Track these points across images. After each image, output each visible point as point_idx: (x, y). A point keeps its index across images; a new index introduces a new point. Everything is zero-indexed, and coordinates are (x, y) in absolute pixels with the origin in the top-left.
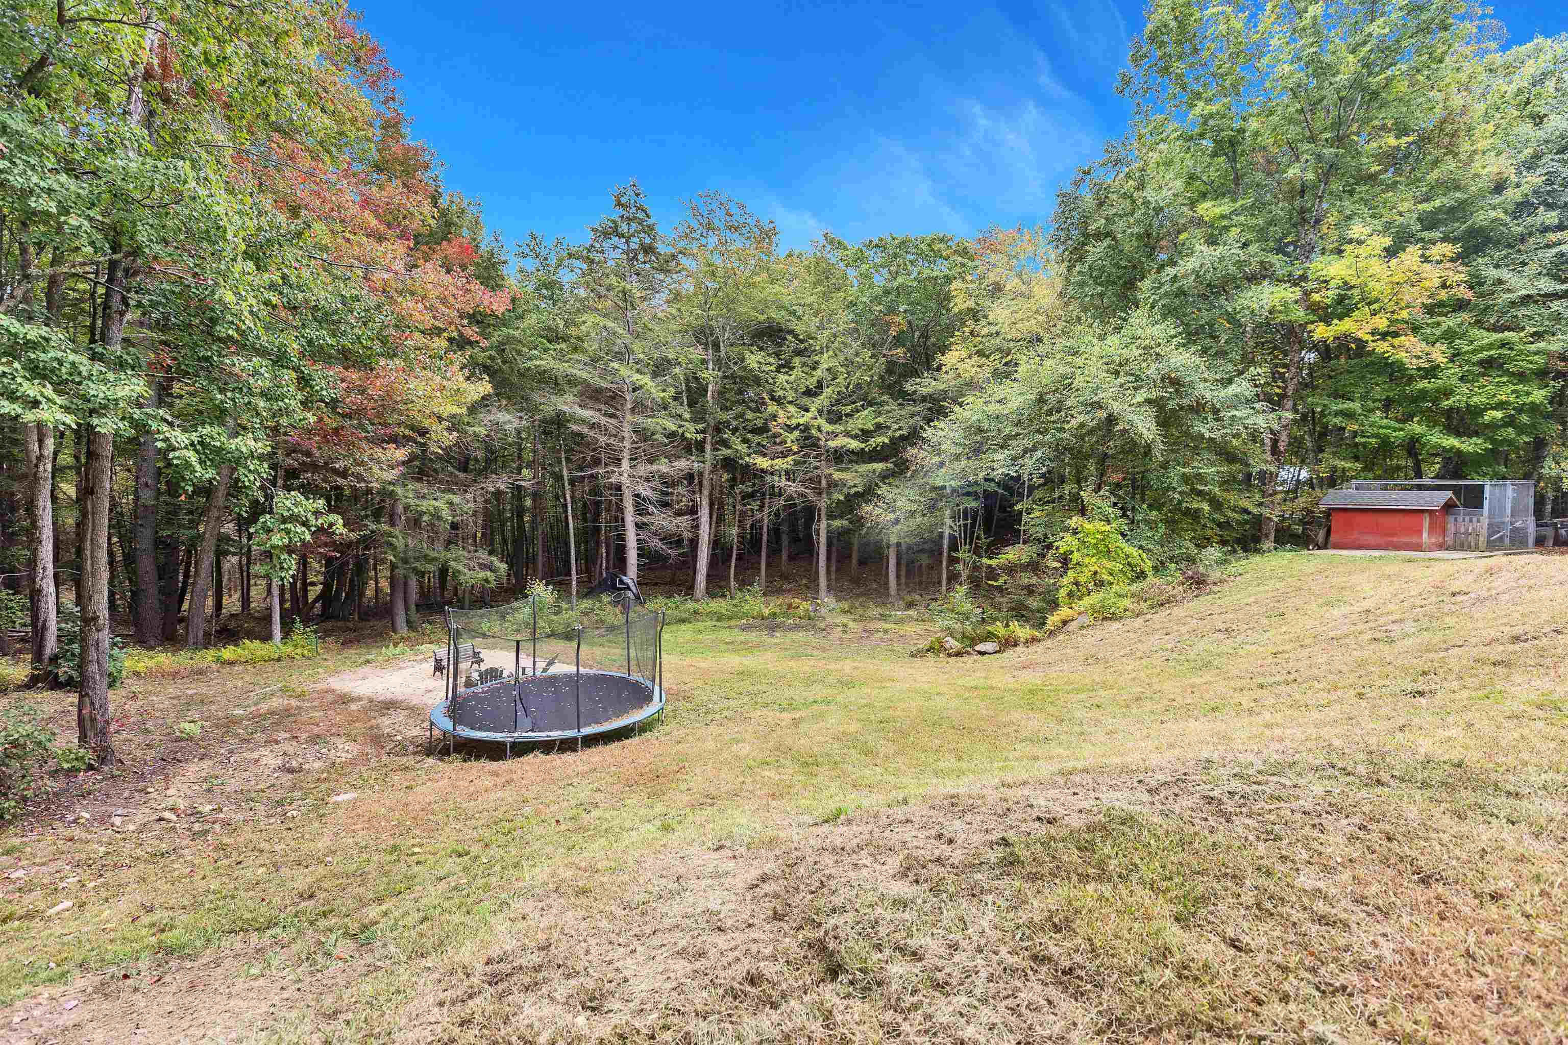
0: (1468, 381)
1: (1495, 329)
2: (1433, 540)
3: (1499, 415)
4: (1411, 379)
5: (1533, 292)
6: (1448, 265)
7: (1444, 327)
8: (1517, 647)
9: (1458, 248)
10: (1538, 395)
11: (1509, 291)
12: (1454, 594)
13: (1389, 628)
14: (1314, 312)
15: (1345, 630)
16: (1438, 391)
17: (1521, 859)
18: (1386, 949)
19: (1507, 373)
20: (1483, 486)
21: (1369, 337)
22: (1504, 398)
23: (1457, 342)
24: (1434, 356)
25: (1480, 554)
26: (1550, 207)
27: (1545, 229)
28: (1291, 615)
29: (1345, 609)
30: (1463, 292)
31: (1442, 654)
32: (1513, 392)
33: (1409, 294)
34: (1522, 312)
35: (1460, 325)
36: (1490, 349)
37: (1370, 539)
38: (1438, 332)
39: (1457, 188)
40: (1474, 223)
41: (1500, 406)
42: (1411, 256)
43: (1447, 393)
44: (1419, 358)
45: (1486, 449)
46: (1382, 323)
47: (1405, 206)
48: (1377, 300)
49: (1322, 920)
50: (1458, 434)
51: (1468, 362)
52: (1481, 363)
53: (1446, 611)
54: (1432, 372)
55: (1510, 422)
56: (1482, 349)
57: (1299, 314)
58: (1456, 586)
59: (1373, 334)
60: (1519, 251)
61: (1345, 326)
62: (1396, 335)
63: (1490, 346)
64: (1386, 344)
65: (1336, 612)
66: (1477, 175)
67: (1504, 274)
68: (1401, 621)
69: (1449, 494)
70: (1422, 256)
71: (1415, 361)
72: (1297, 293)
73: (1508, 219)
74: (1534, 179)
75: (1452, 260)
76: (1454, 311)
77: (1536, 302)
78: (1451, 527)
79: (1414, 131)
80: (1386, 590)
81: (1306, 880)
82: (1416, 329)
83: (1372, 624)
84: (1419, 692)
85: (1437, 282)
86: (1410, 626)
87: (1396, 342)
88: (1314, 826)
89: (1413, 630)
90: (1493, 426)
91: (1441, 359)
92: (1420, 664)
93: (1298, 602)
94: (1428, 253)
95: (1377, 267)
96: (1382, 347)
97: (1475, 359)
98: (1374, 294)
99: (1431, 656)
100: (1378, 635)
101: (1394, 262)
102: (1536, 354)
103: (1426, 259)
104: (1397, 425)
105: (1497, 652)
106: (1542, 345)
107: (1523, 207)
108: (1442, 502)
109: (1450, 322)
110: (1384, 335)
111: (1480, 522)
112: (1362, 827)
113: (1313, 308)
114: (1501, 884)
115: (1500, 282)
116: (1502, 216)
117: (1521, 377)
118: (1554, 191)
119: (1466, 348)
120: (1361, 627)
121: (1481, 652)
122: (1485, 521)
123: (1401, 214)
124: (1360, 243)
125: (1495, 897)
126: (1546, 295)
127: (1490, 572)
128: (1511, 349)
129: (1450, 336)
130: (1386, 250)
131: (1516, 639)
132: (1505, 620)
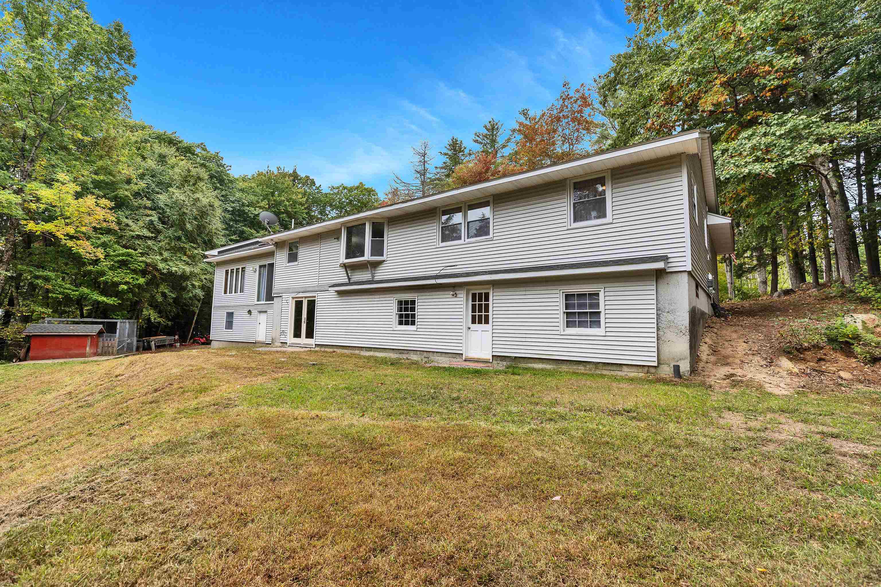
0: (112, 270)
1: (125, 247)
2: (92, 351)
3: (125, 287)
4: (84, 264)
5: (141, 234)
6: (108, 211)
7: (102, 240)
8: (158, 394)
9: (113, 204)
10: (142, 281)
11: (131, 231)
12: (116, 376)
13: (86, 399)
14: (27, 214)
15: (57, 406)
16: (97, 272)
17: (210, 461)
18: (192, 506)
19: (129, 268)
20: (117, 322)
21: (62, 237)
22: (128, 280)
23: (108, 249)
24: (98, 254)
25: (114, 357)
26: (148, 199)
27: (146, 208)
28: (14, 405)
29: (54, 394)
30: (114, 226)
31: (125, 405)
32: (132, 278)
33: (87, 219)
34: (137, 242)
35: (110, 241)
36: (122, 256)
37: (58, 353)
38: (99, 242)
39: (110, 174)
40: (118, 194)
41: (126, 283)
42: (90, 201)
43: (102, 274)
44: (90, 254)
45: (118, 303)
46: (71, 230)
47: (86, 173)
48: (69, 218)
49: (164, 512)
50: (106, 295)
51: (112, 260)
52: (119, 261)
53: (115, 384)
54: (96, 262)
55: (130, 290)
56: (119, 255)
57: (19, 213)
58: (117, 372)
59: (65, 235)
60: (135, 214)
61: (49, 227)
62: (78, 239)
63: (123, 255)
64: (72, 243)
65: (49, 397)
66: (119, 172)
67: (130, 222)
68: (92, 394)
69: (101, 326)
70: (96, 202)
71: (88, 255)
72: (18, 199)
73: (132, 198)
74: (142, 184)
75: (110, 209)
76: (106, 234)
77: (142, 239)
78: (101, 344)
79: (91, 136)
80: (78, 379)
81: (148, 502)
82: (88, 238)
83: (75, 399)
84: (121, 424)
85: (102, 218)
86: (98, 396)
87: (78, 242)
88: (136, 483)
89: (100, 398)
90: (123, 292)
91: (102, 256)
92: (116, 411)
93: (20, 396)
94: (98, 202)
95: (70, 199)
96: (70, 243)
97: (116, 259)
98: (68, 214)
99: (121, 406)
100: (80, 404)
101: (80, 200)
102: (141, 262)
103: (97, 205)
104: (75, 289)
105: (150, 398)
106: (144, 258)
107: (137, 195)
108: (98, 331)
109: (105, 238)
110: (71, 237)
111: (115, 341)
112: (155, 475)
113: (28, 211)
114: (210, 470)
115: (127, 225)
116: (129, 195)
117: (135, 271)
118: (149, 192)
119: (112, 253)
120: (67, 402)
121: (143, 399)
122: (117, 340)
123: (83, 176)
124: (63, 184)
125: (210, 474)
126: (146, 237)
127: (132, 363)
128: (132, 258)
129: (104, 245)
130: (76, 192)
131: (156, 391)
132: (147, 384)
